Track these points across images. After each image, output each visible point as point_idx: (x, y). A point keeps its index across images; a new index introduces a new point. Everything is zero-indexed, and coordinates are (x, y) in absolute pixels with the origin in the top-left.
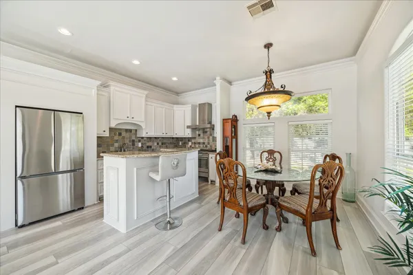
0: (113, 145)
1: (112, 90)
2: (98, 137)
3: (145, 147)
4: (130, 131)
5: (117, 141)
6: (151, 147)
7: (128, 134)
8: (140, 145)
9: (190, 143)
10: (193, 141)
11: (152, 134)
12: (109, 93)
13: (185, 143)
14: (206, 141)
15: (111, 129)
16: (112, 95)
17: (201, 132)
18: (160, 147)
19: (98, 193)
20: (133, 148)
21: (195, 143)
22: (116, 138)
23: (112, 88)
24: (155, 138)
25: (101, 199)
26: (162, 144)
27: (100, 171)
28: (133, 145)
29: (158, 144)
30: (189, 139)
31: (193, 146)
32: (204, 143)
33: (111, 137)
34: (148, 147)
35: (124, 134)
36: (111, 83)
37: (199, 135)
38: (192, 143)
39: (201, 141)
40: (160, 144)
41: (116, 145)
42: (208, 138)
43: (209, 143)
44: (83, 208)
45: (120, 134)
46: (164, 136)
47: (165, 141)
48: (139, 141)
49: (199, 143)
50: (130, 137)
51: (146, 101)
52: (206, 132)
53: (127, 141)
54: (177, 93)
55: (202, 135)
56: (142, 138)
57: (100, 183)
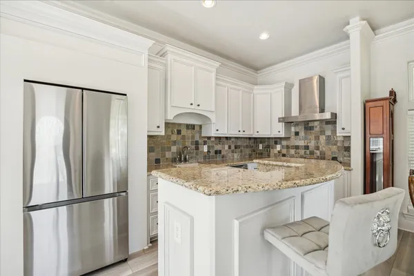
0: (169, 149)
1: (169, 59)
2: (149, 136)
3: (212, 153)
4: (193, 127)
5: (175, 143)
6: (220, 152)
7: (190, 131)
8: (205, 149)
9: (278, 147)
10: (284, 143)
11: (223, 132)
12: (165, 65)
13: (268, 147)
14: (312, 144)
15: (167, 124)
16: (169, 69)
17: (301, 129)
18: (233, 152)
19: (149, 231)
20: (197, 154)
21: (288, 147)
22: (174, 137)
23: (170, 57)
24: (227, 138)
25: (153, 241)
26: (236, 148)
27: (152, 195)
28: (197, 148)
29: (230, 147)
30: (277, 140)
31: (284, 151)
32: (307, 147)
33: (167, 137)
34: (216, 152)
35: (184, 132)
36: (168, 48)
37: (297, 134)
38: (283, 147)
39: (301, 143)
40: (233, 147)
41: (174, 149)
42: (317, 138)
43: (317, 148)
44: (125, 260)
45: (179, 132)
46: (241, 135)
47: (239, 143)
48: (205, 143)
49: (297, 147)
50: (193, 137)
51: (217, 79)
52: (311, 128)
53: (188, 144)
54: (256, 69)
55: (302, 134)
56: (209, 138)
57: (152, 215)
